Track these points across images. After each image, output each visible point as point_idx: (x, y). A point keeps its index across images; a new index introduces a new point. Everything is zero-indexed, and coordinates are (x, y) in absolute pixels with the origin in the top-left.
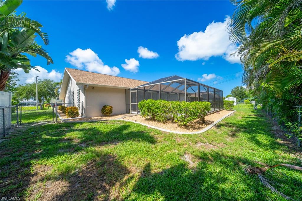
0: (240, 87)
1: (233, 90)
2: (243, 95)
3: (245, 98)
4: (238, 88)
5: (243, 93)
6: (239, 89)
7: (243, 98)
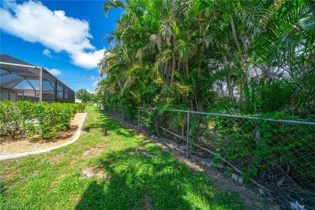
0: (84, 91)
1: (77, 92)
2: (86, 98)
3: (88, 101)
4: (82, 90)
5: (86, 96)
6: (83, 92)
7: (86, 101)
